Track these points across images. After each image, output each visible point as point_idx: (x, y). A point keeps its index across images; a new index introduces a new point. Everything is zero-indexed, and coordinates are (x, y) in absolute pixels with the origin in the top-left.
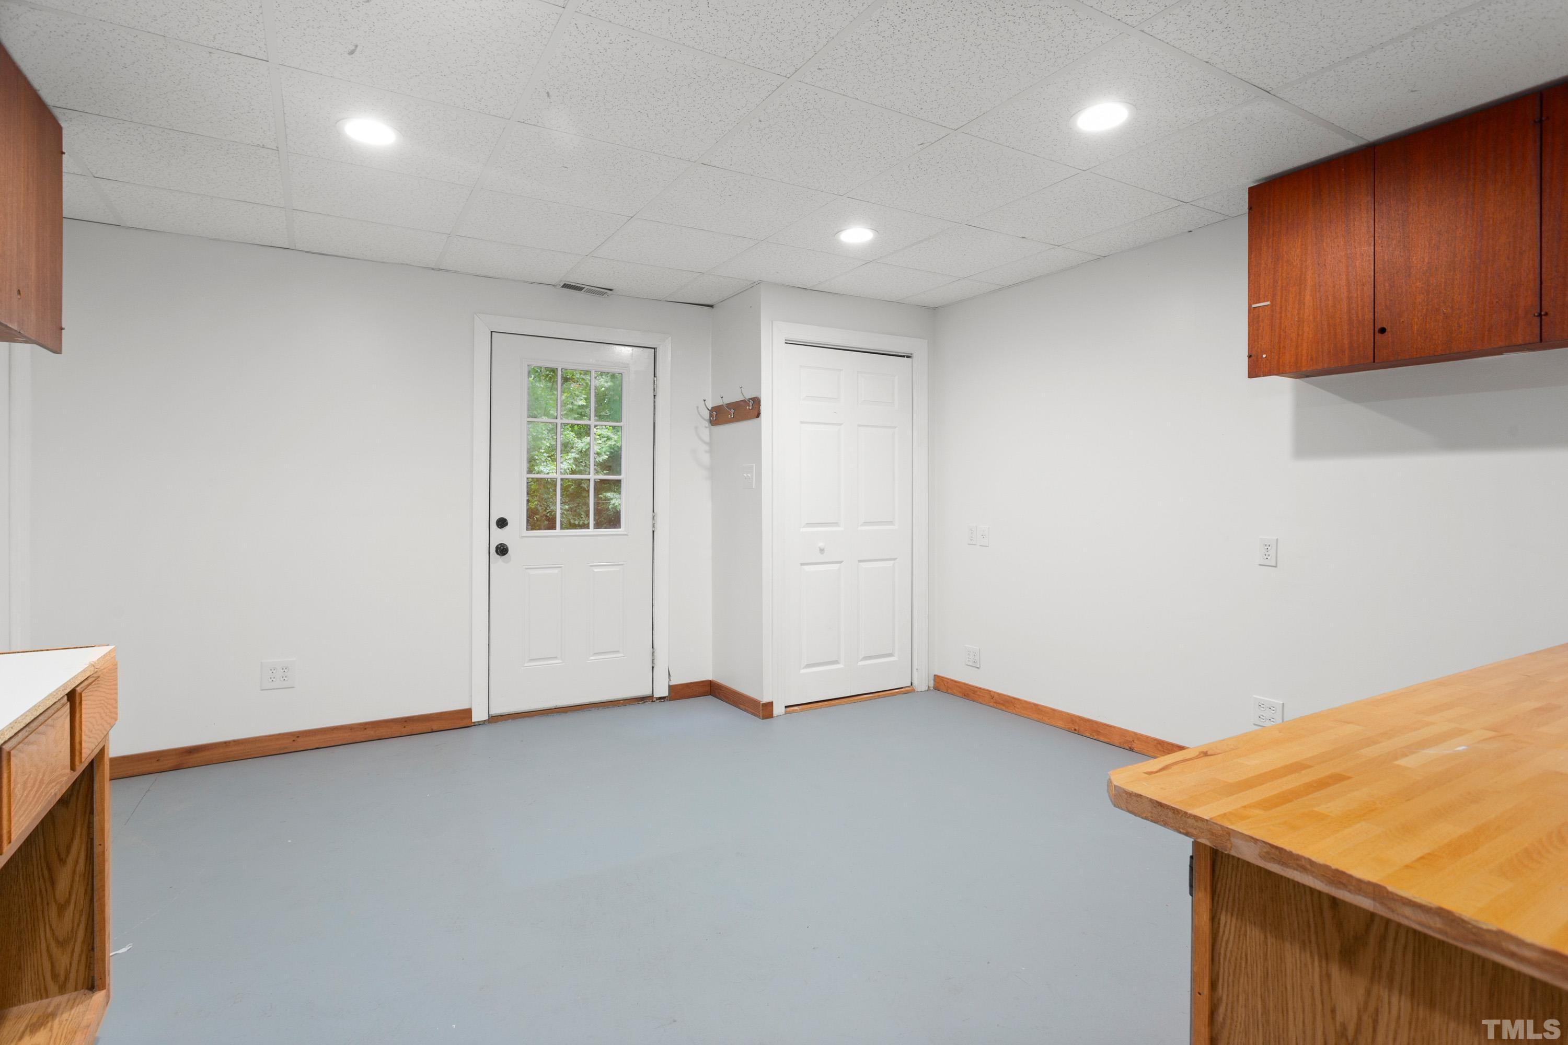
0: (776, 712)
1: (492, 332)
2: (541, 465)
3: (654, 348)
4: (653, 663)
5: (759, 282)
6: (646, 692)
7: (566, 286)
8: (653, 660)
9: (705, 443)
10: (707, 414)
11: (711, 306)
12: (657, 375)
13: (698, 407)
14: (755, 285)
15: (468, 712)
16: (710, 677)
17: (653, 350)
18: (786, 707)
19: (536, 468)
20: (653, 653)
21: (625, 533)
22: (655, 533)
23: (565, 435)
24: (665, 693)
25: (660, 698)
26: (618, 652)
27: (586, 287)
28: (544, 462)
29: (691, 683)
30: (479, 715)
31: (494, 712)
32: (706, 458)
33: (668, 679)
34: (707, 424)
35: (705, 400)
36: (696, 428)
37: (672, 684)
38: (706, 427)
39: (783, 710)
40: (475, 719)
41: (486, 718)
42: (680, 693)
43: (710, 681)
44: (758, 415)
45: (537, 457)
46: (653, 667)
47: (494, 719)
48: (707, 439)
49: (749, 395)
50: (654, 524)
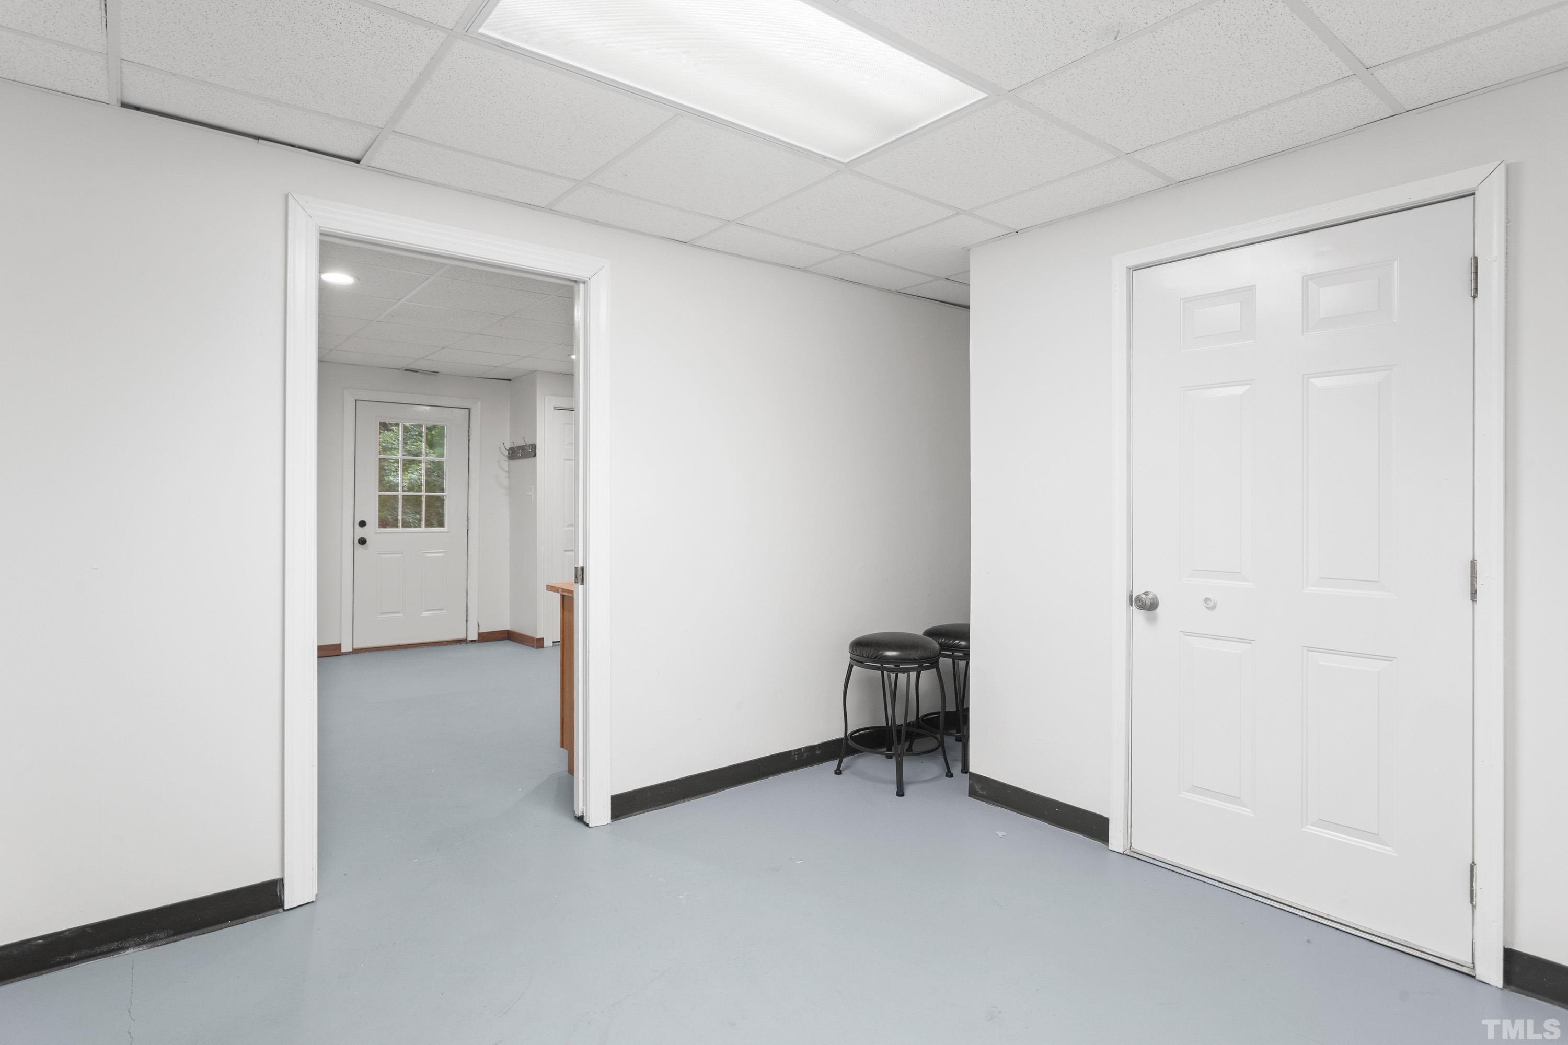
0: (545, 645)
1: (356, 400)
2: (391, 475)
3: (469, 409)
4: (467, 617)
5: (536, 371)
6: (462, 637)
7: (406, 370)
8: (467, 615)
9: (506, 472)
10: (506, 453)
11: (510, 380)
12: (471, 426)
13: (500, 448)
14: (533, 372)
15: (339, 646)
16: (508, 628)
17: (468, 410)
18: (553, 642)
19: (386, 478)
20: (467, 611)
21: (448, 531)
22: (469, 531)
23: (417, 446)
24: (476, 638)
25: (472, 641)
26: (442, 609)
27: (421, 371)
28: (394, 472)
29: (494, 631)
30: (344, 649)
31: (356, 647)
32: (505, 482)
33: (477, 628)
34: (506, 459)
35: (504, 443)
36: (499, 462)
37: (480, 631)
38: (506, 461)
39: (551, 644)
40: (343, 651)
41: (351, 650)
42: (486, 638)
43: (508, 630)
44: (535, 456)
45: (386, 467)
46: (467, 620)
47: (356, 651)
48: (506, 468)
49: (529, 442)
50: (468, 525)
